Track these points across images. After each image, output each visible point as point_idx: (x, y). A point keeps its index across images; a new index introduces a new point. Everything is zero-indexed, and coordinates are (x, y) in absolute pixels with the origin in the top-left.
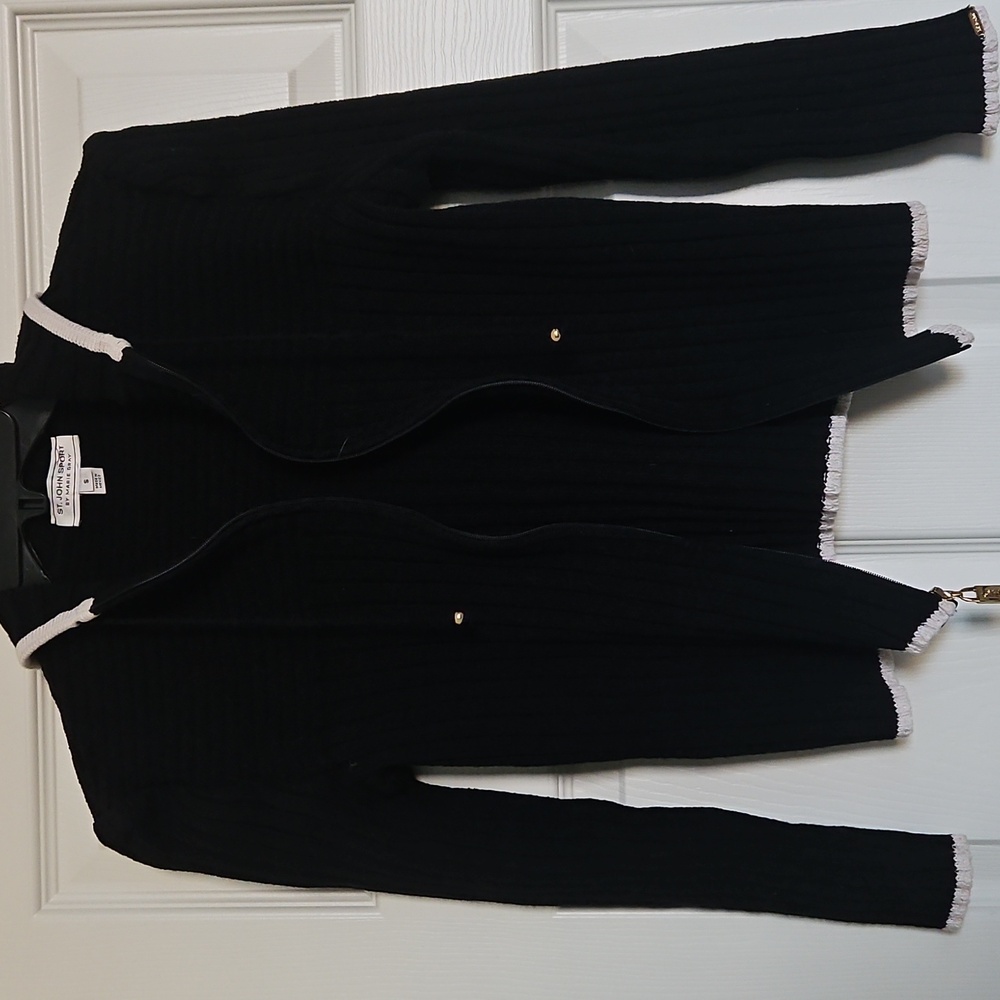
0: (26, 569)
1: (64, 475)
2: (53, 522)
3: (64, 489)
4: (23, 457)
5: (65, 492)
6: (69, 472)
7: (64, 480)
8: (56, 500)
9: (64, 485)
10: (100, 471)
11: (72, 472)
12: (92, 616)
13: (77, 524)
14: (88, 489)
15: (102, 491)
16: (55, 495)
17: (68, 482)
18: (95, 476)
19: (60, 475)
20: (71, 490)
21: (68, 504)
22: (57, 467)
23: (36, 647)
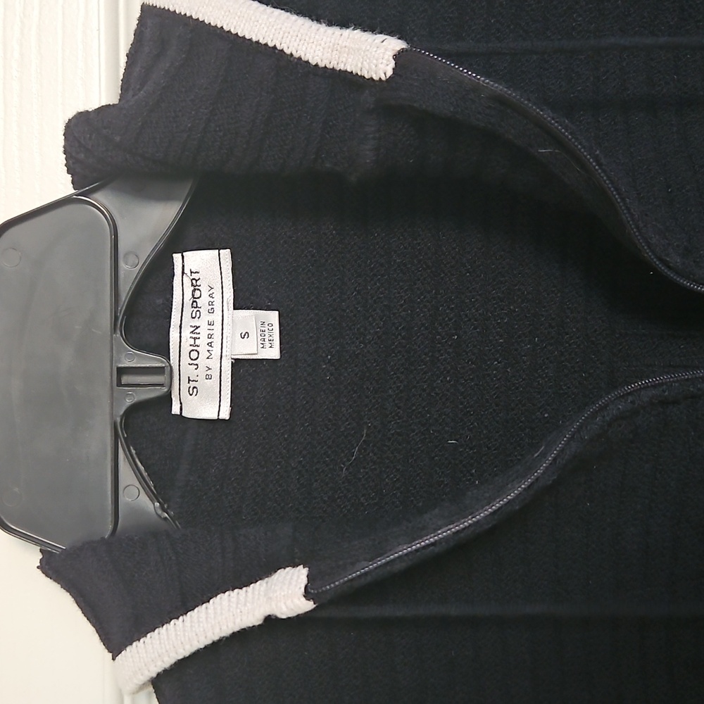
0: (124, 499)
1: (202, 322)
2: (175, 410)
3: (203, 349)
4: (126, 288)
5: (204, 354)
6: (211, 318)
7: (204, 332)
8: (187, 370)
9: (203, 341)
10: (273, 317)
11: (217, 317)
12: (310, 605)
13: (225, 414)
14: (250, 349)
15: (274, 353)
16: (185, 359)
17: (210, 336)
18: (263, 325)
19: (196, 322)
20: (216, 351)
21: (209, 377)
22: (188, 310)
23: (167, 661)
